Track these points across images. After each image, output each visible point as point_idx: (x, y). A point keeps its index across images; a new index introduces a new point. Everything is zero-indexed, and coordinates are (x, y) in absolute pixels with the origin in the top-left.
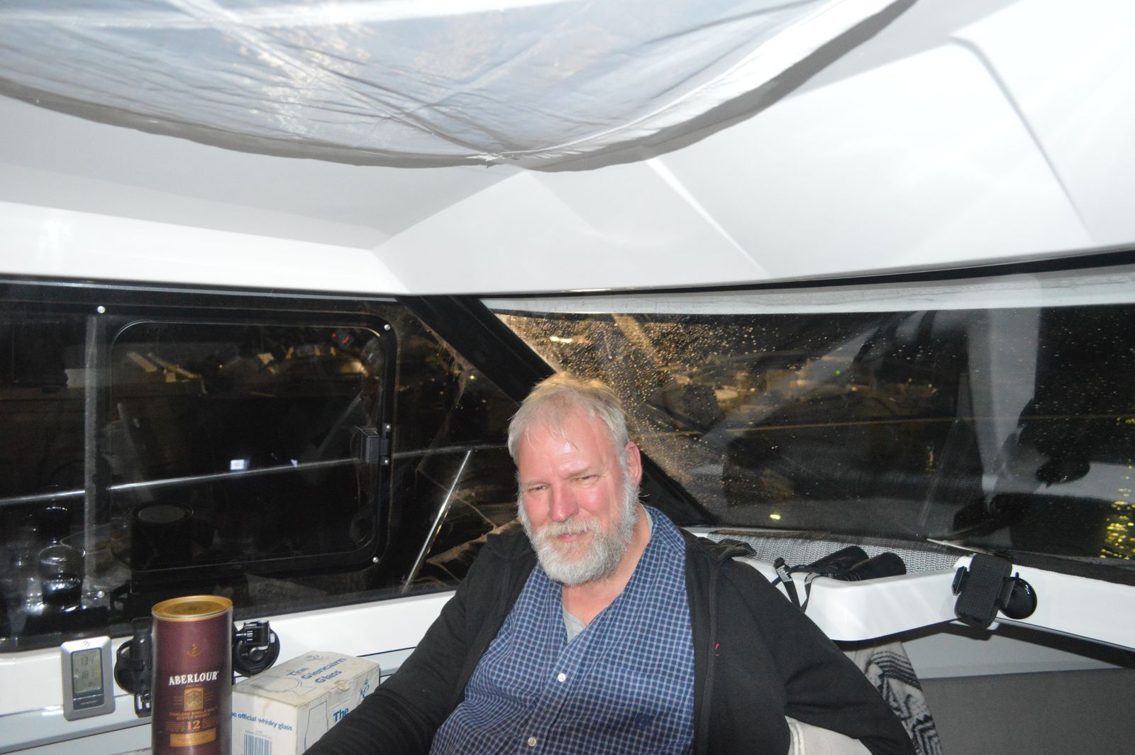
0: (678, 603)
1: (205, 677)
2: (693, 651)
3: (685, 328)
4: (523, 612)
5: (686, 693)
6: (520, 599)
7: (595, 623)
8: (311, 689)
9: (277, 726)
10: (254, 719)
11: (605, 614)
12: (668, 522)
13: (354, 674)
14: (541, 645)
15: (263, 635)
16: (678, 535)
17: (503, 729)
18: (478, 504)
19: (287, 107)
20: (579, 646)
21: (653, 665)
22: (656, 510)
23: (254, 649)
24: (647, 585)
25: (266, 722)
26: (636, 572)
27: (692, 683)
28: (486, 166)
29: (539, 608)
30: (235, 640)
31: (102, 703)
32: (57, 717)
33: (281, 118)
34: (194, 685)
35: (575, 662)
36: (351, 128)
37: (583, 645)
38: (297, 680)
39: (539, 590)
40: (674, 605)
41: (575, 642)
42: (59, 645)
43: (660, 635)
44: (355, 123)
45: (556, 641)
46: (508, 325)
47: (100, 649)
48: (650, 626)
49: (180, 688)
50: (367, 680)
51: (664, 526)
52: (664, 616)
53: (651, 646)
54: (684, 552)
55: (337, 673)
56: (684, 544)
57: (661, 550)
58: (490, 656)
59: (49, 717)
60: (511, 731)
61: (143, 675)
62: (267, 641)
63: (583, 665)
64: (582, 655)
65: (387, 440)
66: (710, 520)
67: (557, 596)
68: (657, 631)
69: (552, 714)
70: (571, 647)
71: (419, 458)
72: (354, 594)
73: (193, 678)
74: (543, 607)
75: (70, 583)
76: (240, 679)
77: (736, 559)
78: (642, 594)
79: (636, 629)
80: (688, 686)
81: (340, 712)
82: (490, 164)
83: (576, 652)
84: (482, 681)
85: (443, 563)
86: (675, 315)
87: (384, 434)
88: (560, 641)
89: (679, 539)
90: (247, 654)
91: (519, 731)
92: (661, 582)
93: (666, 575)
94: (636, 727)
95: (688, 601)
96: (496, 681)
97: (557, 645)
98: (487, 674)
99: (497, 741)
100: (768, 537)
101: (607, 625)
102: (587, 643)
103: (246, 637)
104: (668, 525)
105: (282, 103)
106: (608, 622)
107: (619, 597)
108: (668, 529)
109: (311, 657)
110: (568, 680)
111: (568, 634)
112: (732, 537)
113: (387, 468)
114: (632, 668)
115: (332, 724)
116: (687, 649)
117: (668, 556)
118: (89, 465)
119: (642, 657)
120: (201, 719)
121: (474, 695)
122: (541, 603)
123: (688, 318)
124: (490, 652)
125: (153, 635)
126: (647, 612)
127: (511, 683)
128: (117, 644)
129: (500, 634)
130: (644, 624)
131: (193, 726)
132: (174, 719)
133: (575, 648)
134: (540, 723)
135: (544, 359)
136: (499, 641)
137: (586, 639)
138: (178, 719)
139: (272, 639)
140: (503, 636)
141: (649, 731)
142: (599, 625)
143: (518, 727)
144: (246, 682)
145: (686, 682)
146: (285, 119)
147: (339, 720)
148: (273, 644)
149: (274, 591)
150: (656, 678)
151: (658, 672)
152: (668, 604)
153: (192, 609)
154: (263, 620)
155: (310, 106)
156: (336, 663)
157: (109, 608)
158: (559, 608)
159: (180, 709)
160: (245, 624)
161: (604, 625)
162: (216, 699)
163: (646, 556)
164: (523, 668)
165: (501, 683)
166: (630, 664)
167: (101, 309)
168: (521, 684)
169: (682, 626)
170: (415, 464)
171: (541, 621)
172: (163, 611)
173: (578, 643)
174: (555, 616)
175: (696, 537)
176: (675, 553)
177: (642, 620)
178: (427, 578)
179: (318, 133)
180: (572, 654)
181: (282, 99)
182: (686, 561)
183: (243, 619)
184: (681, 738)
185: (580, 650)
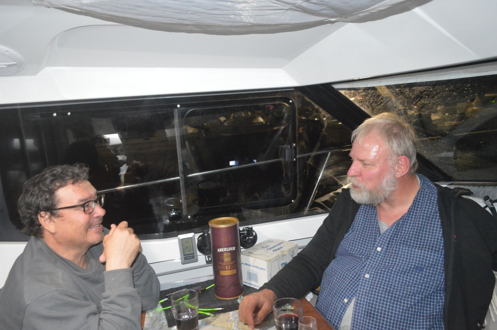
0: (435, 217)
1: (231, 249)
2: (443, 239)
3: (433, 88)
4: (359, 220)
5: (440, 257)
6: (357, 215)
7: (394, 226)
8: (271, 254)
9: (259, 269)
10: (250, 266)
11: (399, 222)
12: (428, 180)
13: (289, 248)
14: (368, 235)
15: (251, 232)
16: (433, 186)
17: (353, 270)
18: (336, 176)
19: (245, 12)
20: (386, 236)
21: (423, 245)
22: (421, 175)
23: (247, 238)
24: (419, 209)
25: (255, 267)
26: (413, 203)
27: (443, 253)
28: (331, 24)
29: (366, 219)
30: (240, 234)
31: (194, 258)
32: (178, 262)
33: (243, 17)
34: (227, 252)
35: (385, 243)
36: (272, 16)
37: (388, 235)
38: (265, 250)
39: (366, 211)
40: (433, 218)
41: (384, 234)
42: (177, 236)
43: (426, 231)
44: (273, 14)
45: (375, 233)
46: (344, 95)
47: (191, 238)
48: (421, 227)
49: (222, 253)
50: (293, 251)
51: (426, 182)
52: (428, 223)
53: (422, 236)
54: (436, 194)
55: (281, 248)
56: (437, 190)
57: (425, 193)
58: (345, 240)
59: (176, 262)
60: (357, 271)
61: (207, 248)
62: (252, 235)
63: (388, 244)
64: (388, 239)
65: (294, 150)
66: (448, 178)
67: (375, 213)
68: (425, 230)
69: (375, 265)
70: (383, 236)
71: (309, 157)
72: (286, 215)
73: (226, 249)
74: (368, 218)
75: (177, 212)
76: (243, 250)
77: (464, 197)
78: (416, 213)
79: (414, 229)
80: (441, 254)
81: (284, 263)
82: (334, 22)
83: (385, 238)
84: (342, 250)
85: (322, 202)
86: (427, 82)
87: (293, 148)
88: (377, 233)
89: (434, 188)
90: (245, 240)
91: (360, 271)
92: (425, 208)
93: (428, 204)
94: (416, 272)
95: (440, 216)
96: (348, 250)
97: (376, 235)
98: (344, 247)
99: (351, 275)
100: (479, 186)
101: (400, 227)
102: (391, 235)
103: (244, 233)
104: (428, 182)
105: (243, 10)
106: (400, 225)
107: (405, 214)
108: (428, 183)
109: (270, 241)
110: (382, 250)
111: (381, 230)
112: (460, 186)
113: (296, 162)
114: (413, 246)
115: (281, 268)
116: (440, 238)
117: (429, 195)
118: (180, 168)
119: (417, 241)
120: (230, 265)
121: (339, 256)
122: (367, 217)
123: (434, 83)
124: (345, 238)
125: (210, 232)
126: (419, 221)
127: (355, 251)
128: (197, 235)
129: (349, 231)
130: (418, 227)
131: (228, 267)
132: (220, 265)
133: (385, 237)
134: (370, 268)
135: (363, 108)
136: (349, 234)
137: (390, 233)
138: (222, 265)
139: (254, 234)
140: (350, 232)
141: (422, 274)
142: (396, 226)
143: (360, 269)
144: (246, 251)
145: (440, 253)
146: (245, 17)
147: (283, 267)
148: (254, 236)
149: (253, 215)
150: (425, 250)
151: (426, 248)
152: (429, 217)
153: (223, 222)
154: (250, 226)
155: (255, 10)
156: (280, 244)
157: (192, 222)
158: (376, 219)
159: (223, 261)
160: (243, 228)
161: (398, 227)
162: (235, 257)
163: (418, 196)
164: (360, 244)
165: (350, 251)
166: (412, 244)
167: (178, 106)
168: (359, 251)
169: (437, 228)
170: (307, 160)
171: (368, 224)
172: (213, 223)
173: (386, 235)
174: (374, 222)
175: (442, 187)
176: (432, 194)
177: (417, 225)
178: (316, 208)
179: (258, 21)
180: (384, 239)
181: (243, 9)
182: (438, 198)
183: (242, 226)
184: (438, 278)
185: (387, 238)
